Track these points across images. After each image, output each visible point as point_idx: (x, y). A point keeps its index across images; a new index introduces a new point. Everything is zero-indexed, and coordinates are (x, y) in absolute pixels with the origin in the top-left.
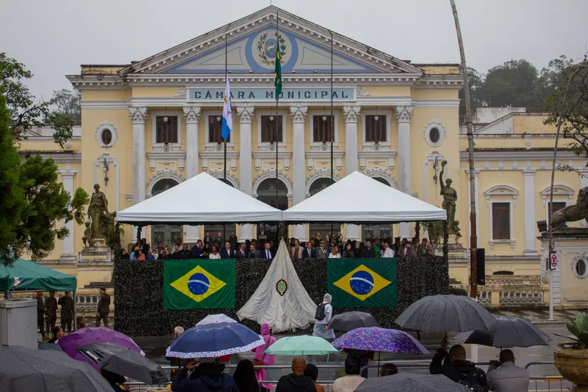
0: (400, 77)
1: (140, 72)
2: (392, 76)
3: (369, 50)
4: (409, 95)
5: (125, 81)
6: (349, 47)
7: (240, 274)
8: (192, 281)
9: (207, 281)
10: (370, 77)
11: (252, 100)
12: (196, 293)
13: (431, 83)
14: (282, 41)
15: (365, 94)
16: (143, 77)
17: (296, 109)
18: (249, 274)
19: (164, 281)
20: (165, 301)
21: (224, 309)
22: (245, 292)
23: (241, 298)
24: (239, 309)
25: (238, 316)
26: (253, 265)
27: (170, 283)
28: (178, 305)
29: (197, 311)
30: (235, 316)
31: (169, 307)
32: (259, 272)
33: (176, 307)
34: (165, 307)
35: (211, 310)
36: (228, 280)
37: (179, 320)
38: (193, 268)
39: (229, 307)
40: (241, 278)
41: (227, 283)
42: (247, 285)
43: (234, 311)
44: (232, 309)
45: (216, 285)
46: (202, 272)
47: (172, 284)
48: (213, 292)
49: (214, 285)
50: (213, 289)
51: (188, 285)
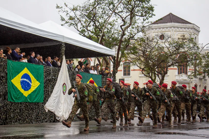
7: (46, 77)
8: (23, 79)
9: (30, 80)
12: (25, 90)
18: (50, 78)
19: (8, 77)
20: (9, 95)
21: (39, 103)
22: (48, 91)
23: (46, 95)
24: (46, 104)
25: (45, 109)
26: (52, 71)
27: (11, 80)
28: (15, 98)
29: (25, 104)
30: (44, 109)
31: (11, 100)
32: (55, 77)
33: (14, 100)
34: (9, 100)
35: (32, 103)
36: (41, 81)
37: (16, 111)
38: (23, 69)
39: (41, 102)
40: (47, 80)
41: (40, 83)
42: (49, 85)
43: (43, 105)
44: (42, 103)
45: (35, 84)
46: (28, 73)
47: (12, 81)
48: (34, 90)
49: (34, 84)
50: (34, 86)
51: (21, 82)
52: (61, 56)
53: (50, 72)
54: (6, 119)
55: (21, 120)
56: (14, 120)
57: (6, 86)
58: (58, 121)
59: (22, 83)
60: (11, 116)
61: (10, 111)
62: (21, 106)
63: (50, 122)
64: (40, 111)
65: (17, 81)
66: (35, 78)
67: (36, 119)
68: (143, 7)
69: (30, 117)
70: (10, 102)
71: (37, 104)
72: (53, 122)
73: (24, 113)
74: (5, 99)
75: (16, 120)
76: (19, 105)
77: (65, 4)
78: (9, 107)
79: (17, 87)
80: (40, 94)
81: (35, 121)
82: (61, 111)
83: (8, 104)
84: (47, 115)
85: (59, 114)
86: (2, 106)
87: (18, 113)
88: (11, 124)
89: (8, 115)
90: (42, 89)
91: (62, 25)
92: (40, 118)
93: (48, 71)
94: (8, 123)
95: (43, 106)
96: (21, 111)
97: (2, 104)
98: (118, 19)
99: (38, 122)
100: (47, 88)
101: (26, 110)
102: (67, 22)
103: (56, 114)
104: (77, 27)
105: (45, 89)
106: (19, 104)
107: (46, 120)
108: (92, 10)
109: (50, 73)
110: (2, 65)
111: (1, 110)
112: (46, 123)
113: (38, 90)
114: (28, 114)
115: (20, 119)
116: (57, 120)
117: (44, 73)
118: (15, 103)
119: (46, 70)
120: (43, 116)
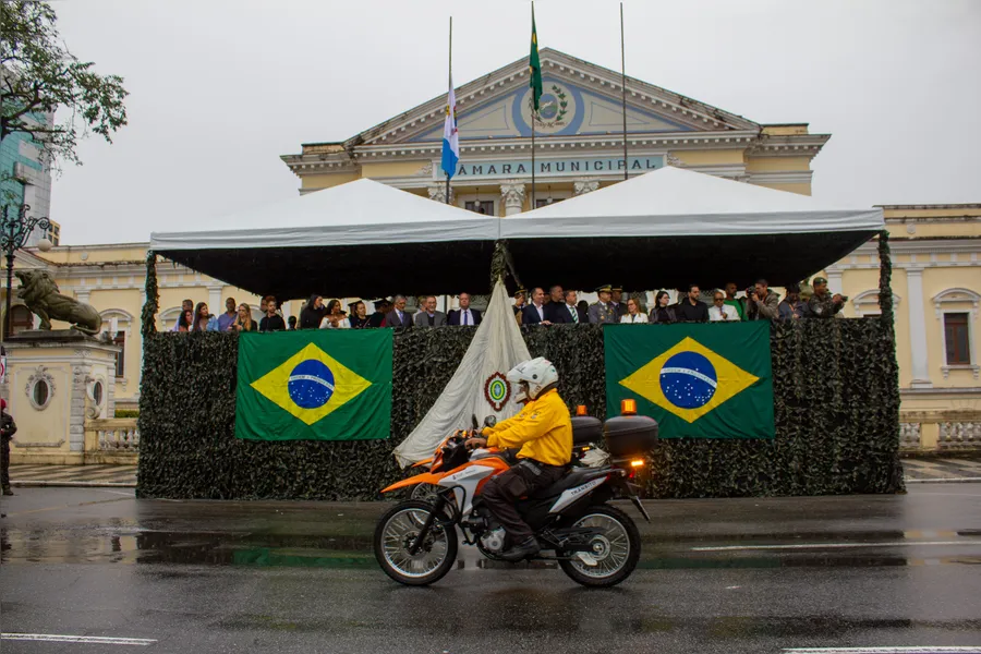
0: (727, 136)
1: (370, 143)
2: (717, 136)
3: (684, 101)
4: (741, 161)
5: (352, 156)
6: (654, 98)
7: (403, 361)
8: (298, 377)
9: (330, 379)
10: (685, 137)
11: (521, 175)
12: (305, 405)
13: (771, 148)
14: (562, 96)
15: (680, 162)
16: (375, 149)
17: (583, 185)
18: (422, 361)
20: (239, 420)
22: (414, 403)
23: (403, 415)
24: (399, 442)
25: (396, 458)
26: (432, 340)
27: (250, 382)
28: (265, 431)
31: (247, 434)
32: (446, 357)
33: (262, 434)
34: (240, 436)
35: (336, 442)
36: (376, 377)
37: (269, 463)
38: (301, 349)
39: (376, 437)
40: (406, 370)
41: (374, 382)
42: (419, 385)
43: (389, 446)
44: (384, 442)
45: (349, 387)
46: (320, 357)
47: (254, 385)
48: (344, 403)
49: (345, 388)
50: (343, 394)
51: (288, 386)
57: (230, 399)
66: (352, 370)
79: (275, 401)
80: (369, 414)
81: (347, 494)
100: (408, 395)
101: (308, 461)
105: (396, 398)
106: (281, 446)
109: (422, 347)
110: (219, 348)
114: (318, 473)
117: (395, 348)
118: (267, 443)
119: (406, 340)
120: (387, 479)
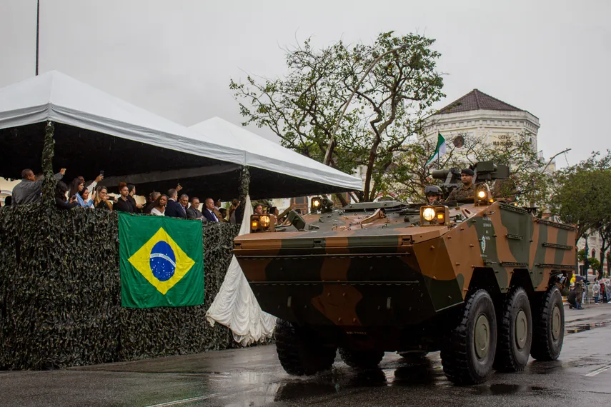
7: (208, 246)
8: (155, 255)
12: (161, 279)
18: (218, 248)
19: (120, 252)
20: (123, 292)
21: (193, 307)
22: (214, 278)
23: (210, 287)
24: (209, 307)
25: (208, 319)
26: (220, 232)
27: (129, 257)
28: (138, 300)
29: (162, 311)
30: (205, 319)
31: (128, 303)
32: (228, 246)
33: (137, 302)
34: (124, 305)
35: (178, 308)
36: (196, 258)
37: (141, 328)
38: (156, 232)
39: (198, 303)
40: (210, 253)
41: (196, 261)
42: (216, 265)
43: (204, 310)
44: (202, 307)
45: (184, 264)
46: (167, 239)
47: (130, 260)
48: (182, 277)
49: (181, 264)
50: (181, 270)
51: (151, 262)
52: (242, 196)
53: (217, 234)
54: (119, 348)
55: (153, 349)
56: (138, 349)
57: (117, 272)
58: (239, 345)
59: (154, 263)
60: (130, 341)
61: (128, 329)
62: (152, 317)
63: (222, 347)
64: (196, 324)
65: (141, 260)
66: (184, 251)
67: (187, 343)
68: (419, 80)
69: (175, 339)
70: (128, 308)
71: (190, 308)
72: (228, 348)
73: (160, 332)
74: (115, 302)
75: (143, 349)
76: (149, 314)
77: (249, 78)
78: (124, 321)
79: (143, 274)
80: (195, 286)
81: (186, 349)
82: (245, 322)
83: (122, 313)
84: (213, 333)
85: (240, 330)
86: (109, 318)
87: (146, 332)
88: (131, 358)
89: (124, 338)
90: (201, 275)
91: (244, 124)
92: (196, 342)
93: (213, 234)
94: (123, 357)
95: (202, 312)
96: (152, 329)
97: (109, 314)
98: (365, 107)
99: (192, 350)
100: (212, 272)
101: (164, 324)
102: (254, 118)
103: (234, 328)
104: (276, 127)
105: (206, 274)
106: (148, 312)
107: (210, 345)
108: (309, 90)
109: (217, 237)
110: (106, 225)
111: (107, 328)
112: (211, 351)
113: (190, 278)
114: (169, 334)
115: (152, 346)
116: (236, 343)
117: (204, 237)
118: (139, 311)
119: (209, 231)
120: (205, 335)
